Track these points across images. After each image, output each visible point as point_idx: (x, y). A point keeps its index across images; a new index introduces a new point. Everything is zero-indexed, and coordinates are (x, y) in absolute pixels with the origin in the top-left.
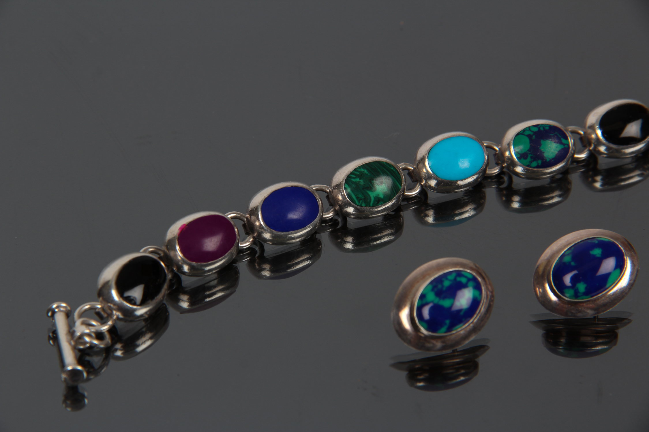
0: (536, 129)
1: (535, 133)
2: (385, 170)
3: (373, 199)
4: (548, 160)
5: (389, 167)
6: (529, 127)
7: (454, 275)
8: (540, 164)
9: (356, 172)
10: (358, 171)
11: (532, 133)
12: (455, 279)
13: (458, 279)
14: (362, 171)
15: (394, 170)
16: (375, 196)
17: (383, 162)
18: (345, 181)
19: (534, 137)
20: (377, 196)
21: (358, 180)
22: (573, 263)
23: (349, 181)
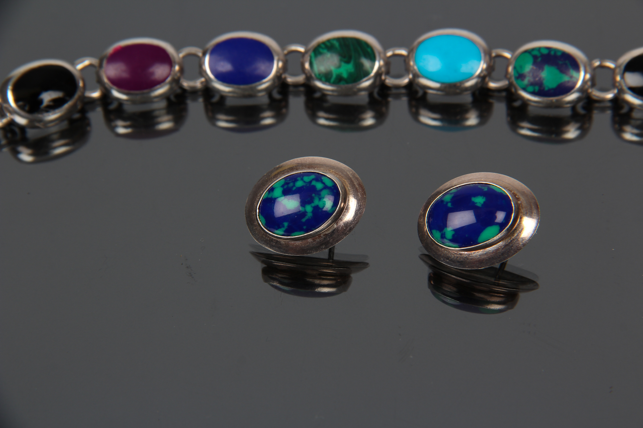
0: (545, 52)
1: (543, 56)
2: (360, 50)
3: (334, 76)
6: (540, 48)
7: (313, 177)
8: (536, 91)
9: (328, 43)
10: (330, 43)
11: (539, 55)
12: (310, 182)
13: (314, 183)
14: (334, 44)
15: (370, 53)
16: (338, 73)
17: (362, 40)
18: (314, 49)
19: (540, 59)
20: (340, 74)
21: (325, 51)
22: (449, 205)
23: (317, 51)
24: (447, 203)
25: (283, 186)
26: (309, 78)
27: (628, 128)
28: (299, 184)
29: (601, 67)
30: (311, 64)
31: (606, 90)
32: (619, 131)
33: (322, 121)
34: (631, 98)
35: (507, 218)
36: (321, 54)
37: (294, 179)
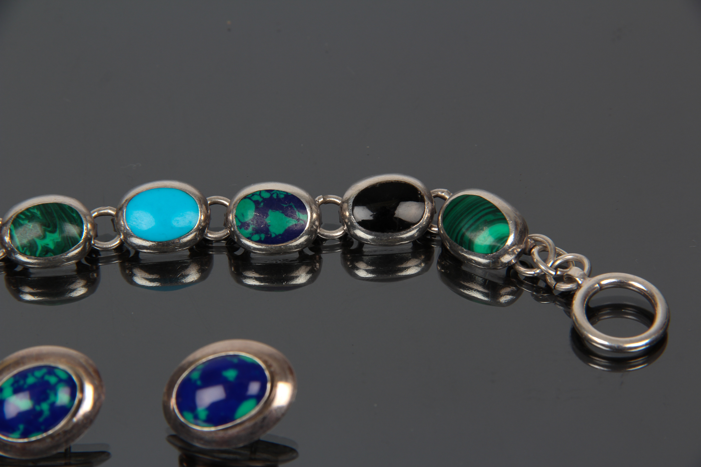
0: (267, 195)
1: (264, 200)
2: (63, 215)
3: (40, 248)
4: (273, 236)
5: (70, 212)
6: (260, 191)
7: (44, 371)
8: (263, 239)
9: (28, 212)
10: (30, 212)
11: (260, 200)
12: (43, 377)
13: (47, 378)
14: (35, 212)
15: (77, 218)
16: (43, 245)
17: (65, 205)
18: (13, 221)
19: (262, 204)
20: (46, 246)
21: (26, 222)
22: (199, 383)
23: (17, 222)
24: (196, 381)
25: (12, 385)
26: (10, 252)
27: (362, 265)
28: (31, 380)
29: (325, 202)
30: (11, 237)
31: (334, 228)
32: (352, 269)
33: (28, 298)
34: (361, 233)
35: (263, 389)
36: (21, 225)
37: (23, 375)
